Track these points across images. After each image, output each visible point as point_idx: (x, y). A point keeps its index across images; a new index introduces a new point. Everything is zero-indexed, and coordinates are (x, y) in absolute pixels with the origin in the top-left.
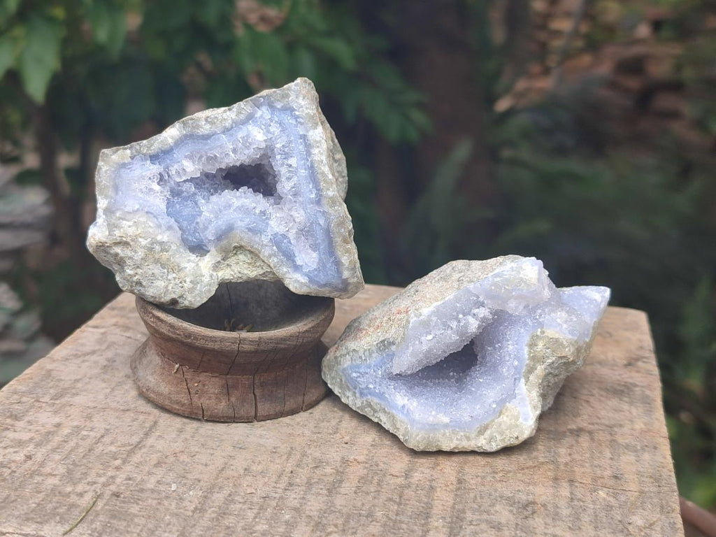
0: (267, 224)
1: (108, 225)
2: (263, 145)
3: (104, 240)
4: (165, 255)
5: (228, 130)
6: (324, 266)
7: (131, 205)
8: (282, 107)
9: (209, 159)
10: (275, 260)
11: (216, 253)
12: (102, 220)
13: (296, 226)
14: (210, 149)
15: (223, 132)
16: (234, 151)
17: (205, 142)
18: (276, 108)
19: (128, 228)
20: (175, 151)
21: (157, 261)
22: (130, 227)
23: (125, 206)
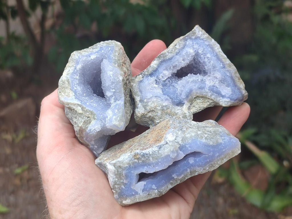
0: (205, 84)
1: (143, 106)
2: (194, 54)
3: (143, 112)
4: (169, 111)
5: (178, 53)
6: (234, 92)
7: (149, 95)
8: (195, 38)
9: (174, 67)
10: (214, 96)
11: (187, 103)
12: (140, 105)
13: (218, 80)
14: (173, 63)
15: (177, 55)
16: (184, 60)
17: (170, 61)
18: (193, 39)
19: (151, 105)
20: (159, 69)
21: (167, 114)
22: (151, 104)
23: (147, 97)
